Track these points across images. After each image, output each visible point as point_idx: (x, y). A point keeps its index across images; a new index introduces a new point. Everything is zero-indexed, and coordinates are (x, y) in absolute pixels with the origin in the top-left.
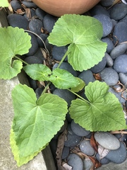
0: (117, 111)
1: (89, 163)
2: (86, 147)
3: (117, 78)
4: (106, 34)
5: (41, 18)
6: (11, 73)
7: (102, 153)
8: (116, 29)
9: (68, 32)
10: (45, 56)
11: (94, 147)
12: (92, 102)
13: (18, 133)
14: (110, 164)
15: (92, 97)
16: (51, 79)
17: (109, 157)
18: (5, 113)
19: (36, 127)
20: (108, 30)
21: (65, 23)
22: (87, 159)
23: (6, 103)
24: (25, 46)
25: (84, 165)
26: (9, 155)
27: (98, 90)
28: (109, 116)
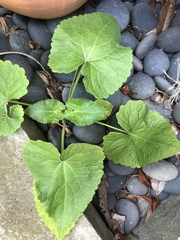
0: (166, 132)
1: (144, 204)
2: (135, 187)
3: (153, 86)
4: (123, 27)
5: (23, 26)
6: (11, 126)
7: (158, 188)
8: (135, 15)
9: (74, 47)
10: (46, 81)
11: (145, 184)
12: (131, 131)
13: (48, 202)
14: (171, 197)
15: (128, 125)
16: (67, 115)
17: (168, 190)
18: (20, 179)
19: (69, 187)
20: (124, 21)
21: (66, 35)
22: (141, 201)
23: (17, 166)
24: (19, 84)
25: (138, 208)
26: (42, 230)
27: (135, 112)
28: (157, 142)
